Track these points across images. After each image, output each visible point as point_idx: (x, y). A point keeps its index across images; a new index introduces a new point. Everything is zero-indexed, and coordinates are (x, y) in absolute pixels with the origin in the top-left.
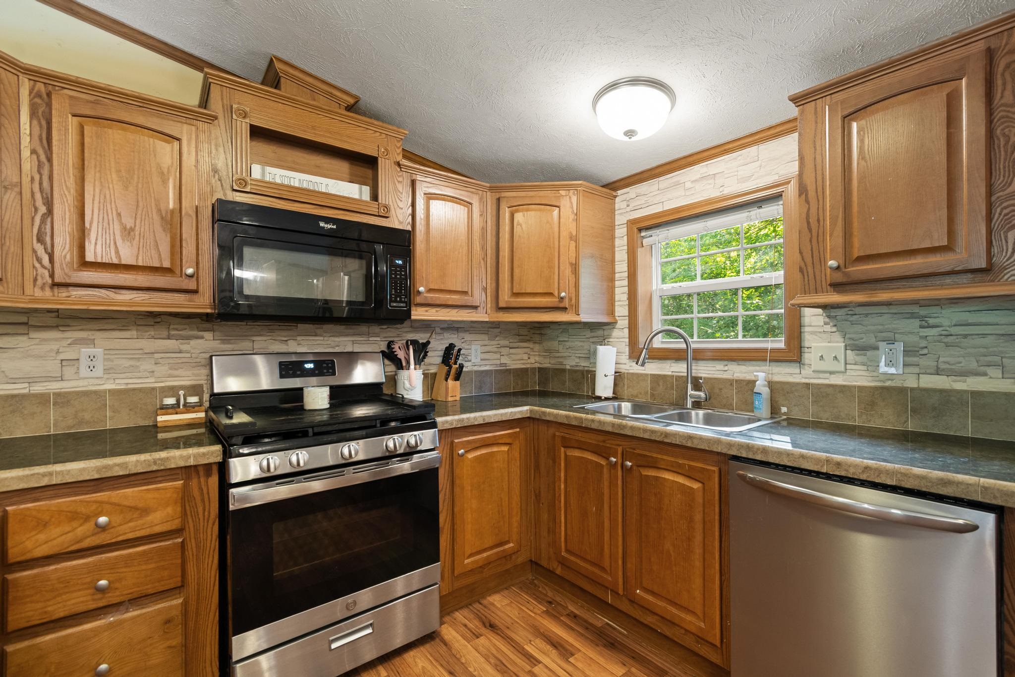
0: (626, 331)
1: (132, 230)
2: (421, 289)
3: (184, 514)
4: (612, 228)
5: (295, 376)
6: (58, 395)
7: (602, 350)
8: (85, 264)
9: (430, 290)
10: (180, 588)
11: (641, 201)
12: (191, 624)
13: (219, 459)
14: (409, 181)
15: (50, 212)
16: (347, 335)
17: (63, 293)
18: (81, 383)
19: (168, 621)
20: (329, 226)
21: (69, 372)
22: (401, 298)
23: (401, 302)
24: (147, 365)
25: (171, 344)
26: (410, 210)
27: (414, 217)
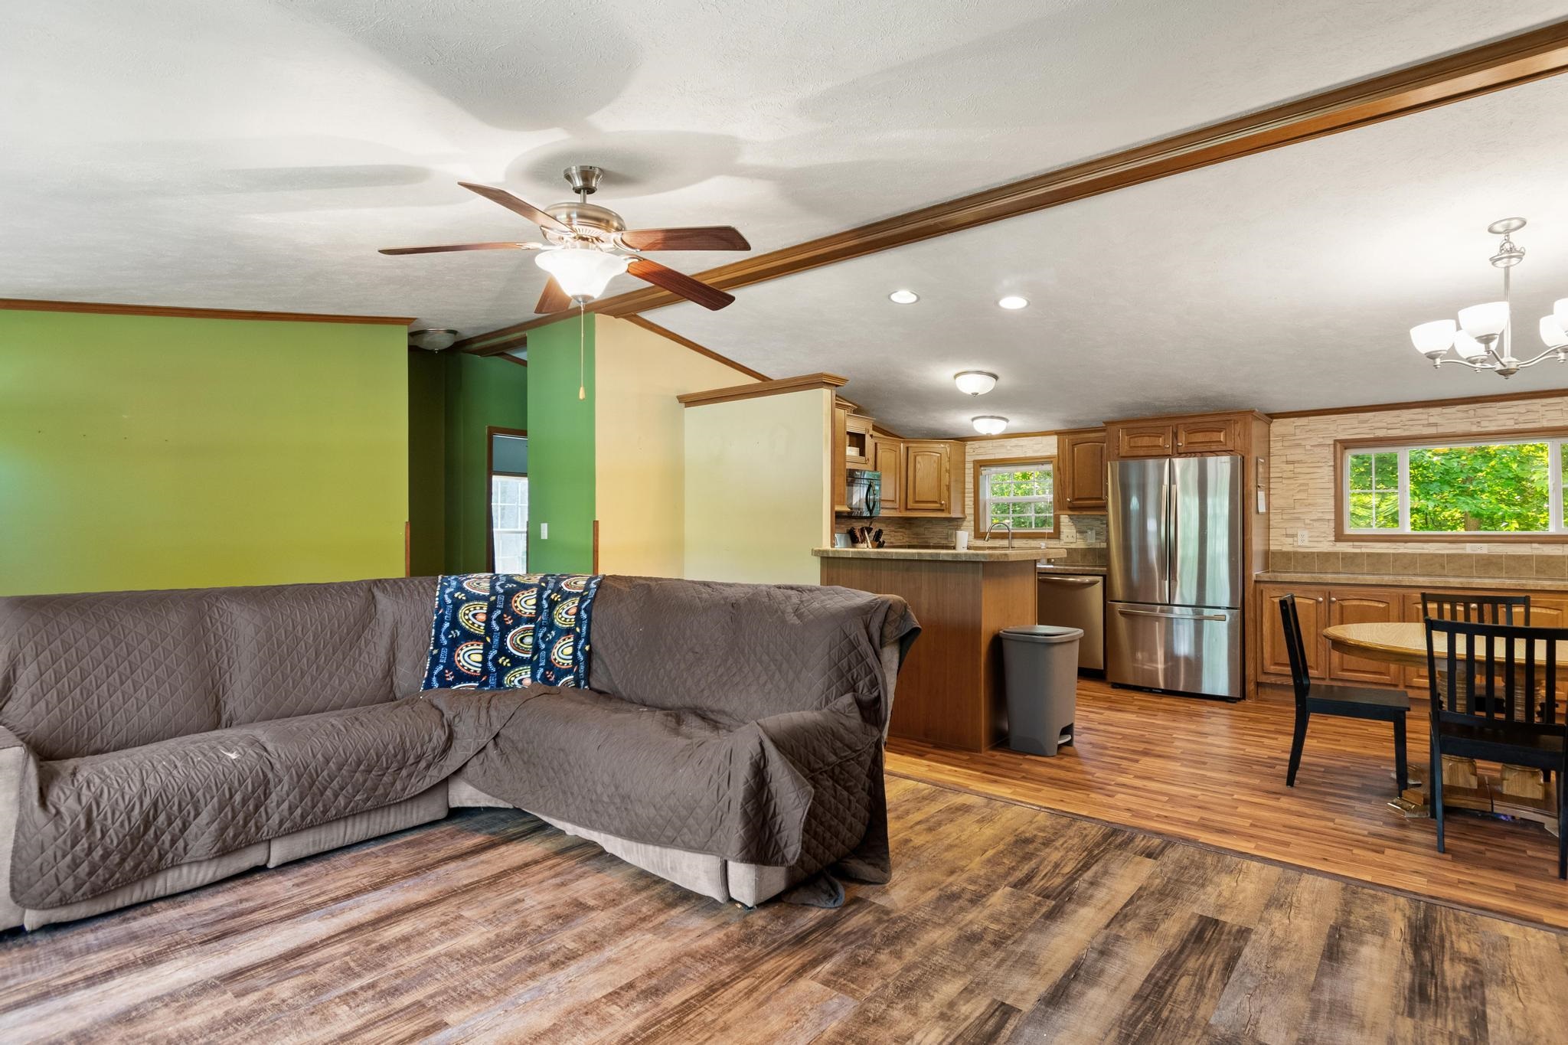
0: (973, 523)
4: (964, 462)
7: (959, 533)
11: (982, 450)
14: (875, 444)
26: (874, 459)
27: (876, 462)
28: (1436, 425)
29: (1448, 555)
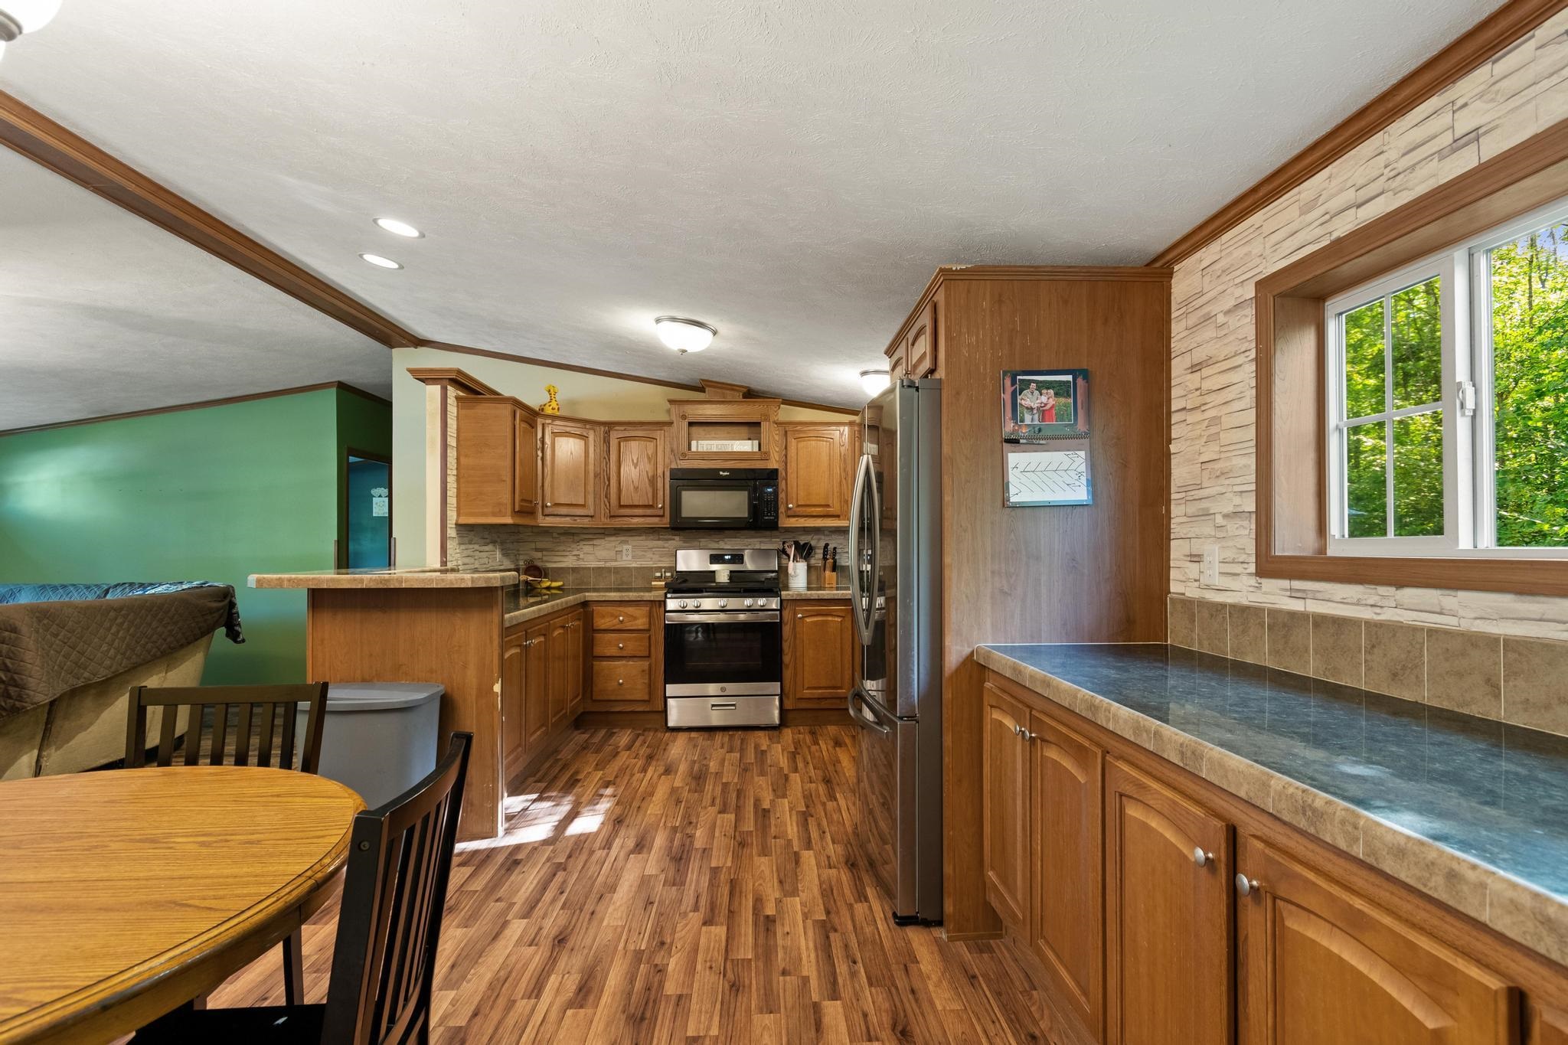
1: (637, 487)
2: (790, 506)
3: (650, 624)
5: (718, 563)
6: (614, 568)
8: (621, 506)
9: (798, 506)
10: (649, 656)
12: (653, 677)
13: (663, 599)
14: (783, 432)
15: (609, 484)
16: (756, 537)
17: (614, 520)
18: (623, 563)
19: (643, 671)
20: (726, 474)
21: (619, 556)
22: (771, 514)
23: (771, 516)
24: (649, 555)
25: (660, 543)
26: (784, 453)
27: (786, 456)
28: (1475, 136)
29: (1513, 645)
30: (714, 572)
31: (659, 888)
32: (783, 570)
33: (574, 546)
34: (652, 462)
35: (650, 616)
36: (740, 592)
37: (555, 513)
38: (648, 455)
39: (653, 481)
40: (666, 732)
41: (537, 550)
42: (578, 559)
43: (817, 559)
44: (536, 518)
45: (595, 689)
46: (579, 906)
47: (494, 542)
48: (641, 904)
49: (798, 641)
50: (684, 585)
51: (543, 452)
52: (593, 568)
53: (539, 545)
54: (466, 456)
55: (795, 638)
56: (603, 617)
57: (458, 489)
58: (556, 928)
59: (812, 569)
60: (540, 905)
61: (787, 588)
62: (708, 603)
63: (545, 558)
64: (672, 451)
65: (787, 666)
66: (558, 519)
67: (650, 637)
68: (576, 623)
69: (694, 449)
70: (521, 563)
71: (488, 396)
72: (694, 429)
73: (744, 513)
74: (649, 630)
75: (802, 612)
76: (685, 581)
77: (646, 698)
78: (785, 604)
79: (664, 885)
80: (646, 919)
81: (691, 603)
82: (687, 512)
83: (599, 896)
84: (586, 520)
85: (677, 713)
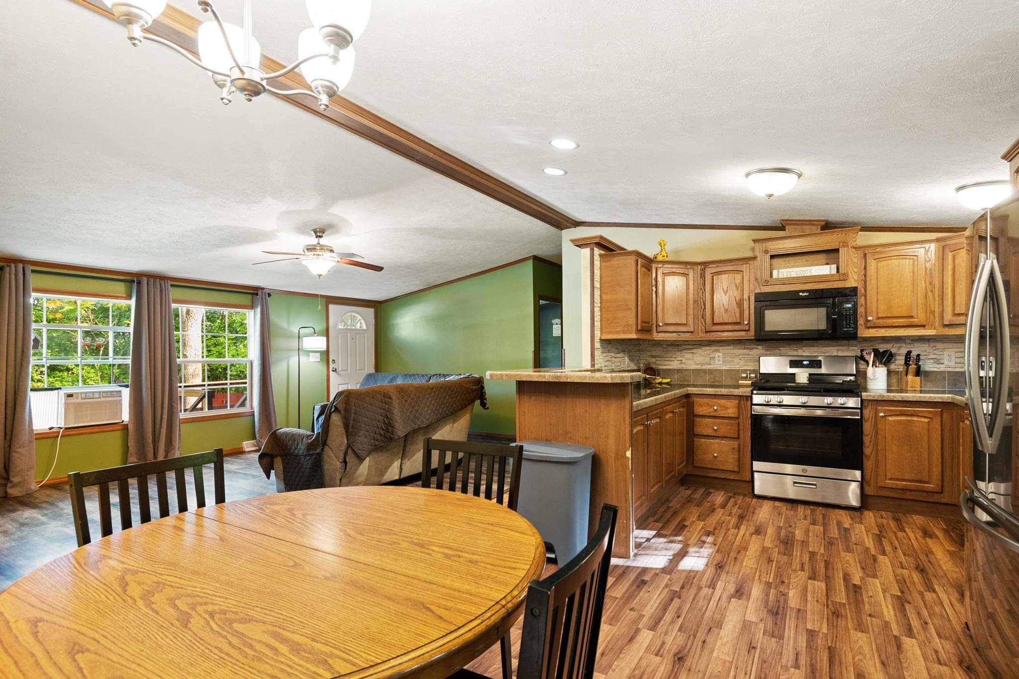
1: (727, 309)
2: (870, 318)
3: (739, 413)
5: (797, 367)
6: (709, 370)
9: (878, 318)
10: (738, 438)
12: (741, 453)
13: (750, 395)
14: (862, 255)
15: (705, 308)
16: (834, 346)
17: (708, 334)
18: (715, 366)
19: (734, 449)
20: (805, 294)
21: (712, 362)
22: (850, 326)
23: (850, 327)
24: (737, 360)
25: (746, 351)
26: (863, 272)
27: (865, 276)
30: (794, 374)
31: (760, 635)
32: (861, 375)
33: (678, 354)
34: (739, 290)
35: (739, 407)
36: (820, 391)
37: (665, 330)
38: (736, 284)
39: (740, 304)
40: (753, 498)
41: (652, 356)
42: (682, 363)
43: (898, 364)
44: (652, 335)
45: (695, 458)
46: (692, 632)
47: (624, 351)
48: (745, 648)
49: (879, 437)
50: (767, 384)
51: (656, 288)
52: (693, 370)
53: (654, 353)
54: (606, 293)
55: (877, 433)
56: (701, 406)
57: (601, 316)
58: (675, 646)
59: (892, 374)
60: (662, 622)
61: (866, 390)
62: (788, 399)
63: (657, 362)
64: (756, 279)
65: (868, 458)
66: (667, 335)
67: (739, 422)
68: (682, 410)
69: (775, 276)
70: (642, 365)
71: (619, 252)
72: (775, 261)
73: (823, 326)
74: (738, 418)
75: (885, 411)
76: (768, 381)
77: (736, 469)
78: (865, 404)
79: (764, 634)
80: (751, 662)
81: (774, 399)
82: (768, 327)
83: (708, 628)
84: (688, 335)
85: (762, 484)
